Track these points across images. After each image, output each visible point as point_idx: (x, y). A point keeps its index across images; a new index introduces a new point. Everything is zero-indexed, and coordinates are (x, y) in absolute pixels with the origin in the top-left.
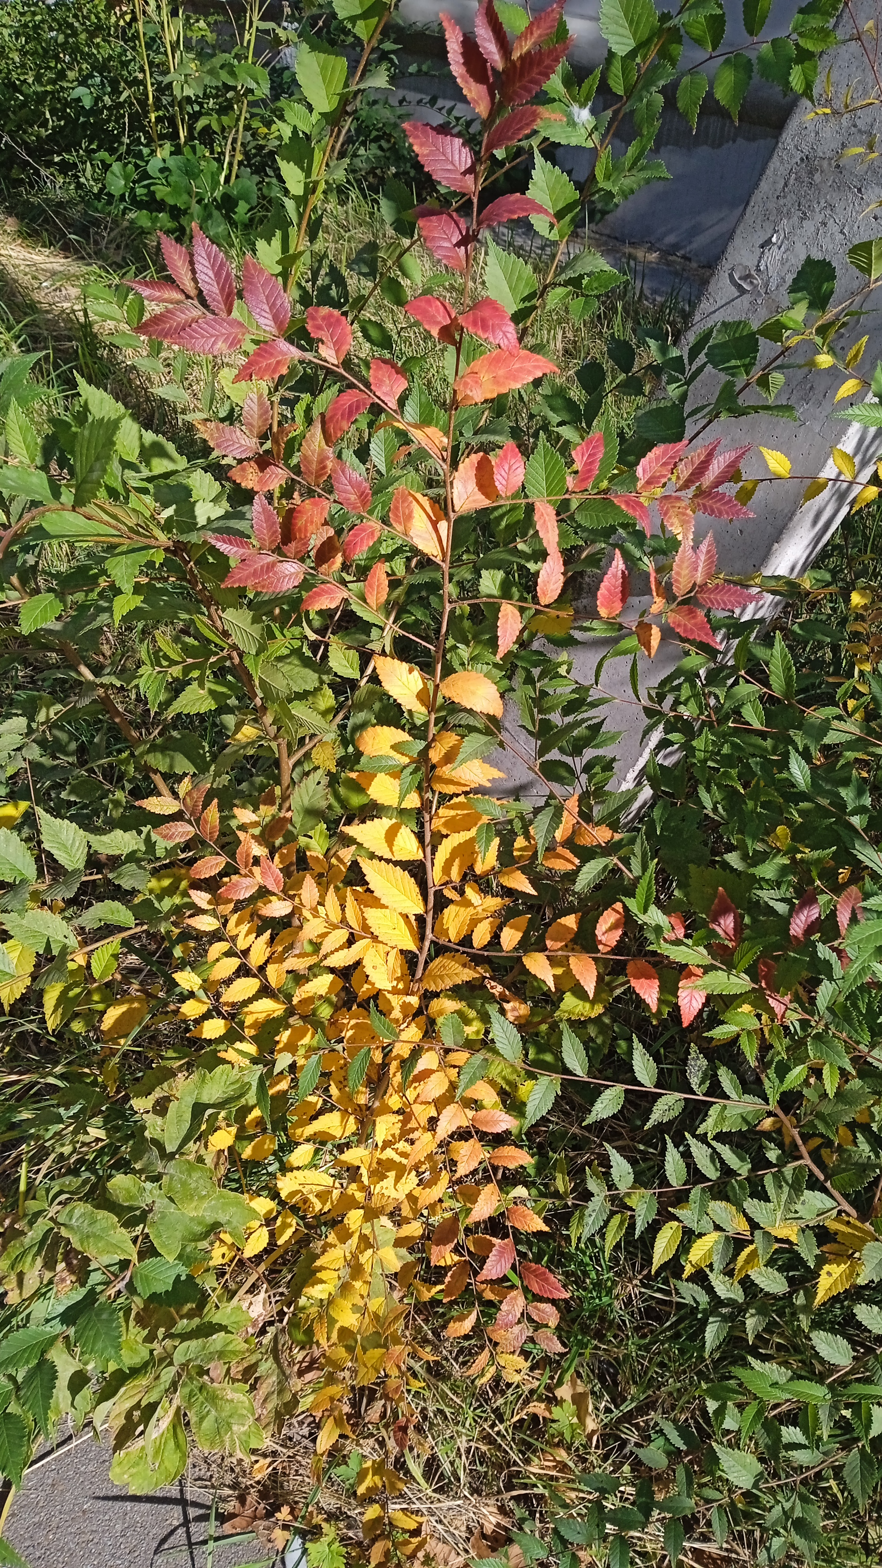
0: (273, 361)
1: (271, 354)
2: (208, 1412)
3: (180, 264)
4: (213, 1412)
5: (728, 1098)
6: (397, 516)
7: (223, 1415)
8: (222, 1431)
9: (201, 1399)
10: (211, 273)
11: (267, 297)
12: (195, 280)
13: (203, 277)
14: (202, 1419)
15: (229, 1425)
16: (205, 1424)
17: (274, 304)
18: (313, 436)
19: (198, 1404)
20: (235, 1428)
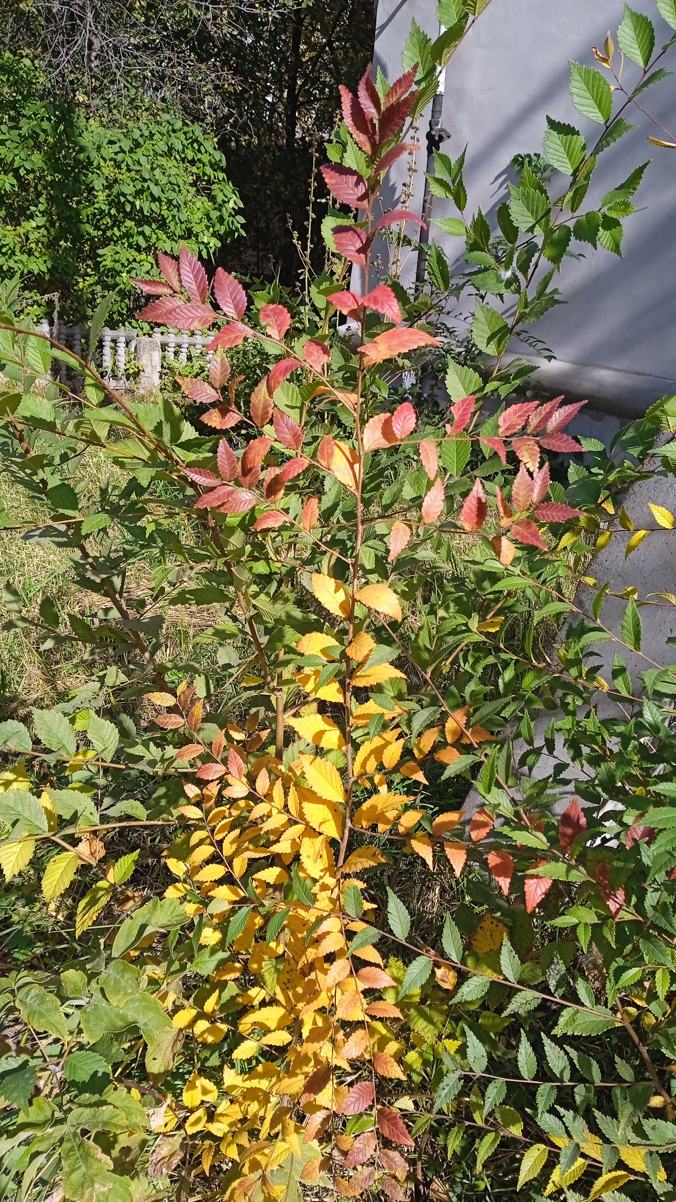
0: (233, 336)
1: (232, 332)
2: (79, 1168)
3: (171, 270)
4: (83, 1168)
5: (582, 1005)
6: (322, 455)
7: (90, 1172)
8: (85, 1186)
9: (78, 1155)
10: (191, 276)
11: (231, 294)
12: (180, 281)
13: (186, 278)
14: (73, 1171)
15: (93, 1182)
16: (74, 1176)
17: (235, 298)
18: (260, 390)
19: (74, 1158)
20: (96, 1186)
